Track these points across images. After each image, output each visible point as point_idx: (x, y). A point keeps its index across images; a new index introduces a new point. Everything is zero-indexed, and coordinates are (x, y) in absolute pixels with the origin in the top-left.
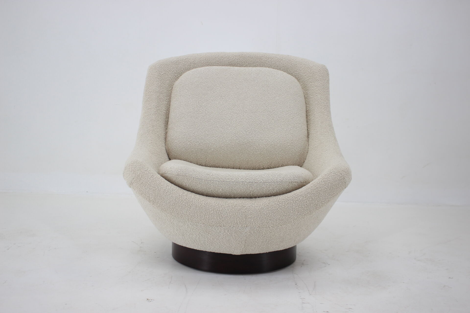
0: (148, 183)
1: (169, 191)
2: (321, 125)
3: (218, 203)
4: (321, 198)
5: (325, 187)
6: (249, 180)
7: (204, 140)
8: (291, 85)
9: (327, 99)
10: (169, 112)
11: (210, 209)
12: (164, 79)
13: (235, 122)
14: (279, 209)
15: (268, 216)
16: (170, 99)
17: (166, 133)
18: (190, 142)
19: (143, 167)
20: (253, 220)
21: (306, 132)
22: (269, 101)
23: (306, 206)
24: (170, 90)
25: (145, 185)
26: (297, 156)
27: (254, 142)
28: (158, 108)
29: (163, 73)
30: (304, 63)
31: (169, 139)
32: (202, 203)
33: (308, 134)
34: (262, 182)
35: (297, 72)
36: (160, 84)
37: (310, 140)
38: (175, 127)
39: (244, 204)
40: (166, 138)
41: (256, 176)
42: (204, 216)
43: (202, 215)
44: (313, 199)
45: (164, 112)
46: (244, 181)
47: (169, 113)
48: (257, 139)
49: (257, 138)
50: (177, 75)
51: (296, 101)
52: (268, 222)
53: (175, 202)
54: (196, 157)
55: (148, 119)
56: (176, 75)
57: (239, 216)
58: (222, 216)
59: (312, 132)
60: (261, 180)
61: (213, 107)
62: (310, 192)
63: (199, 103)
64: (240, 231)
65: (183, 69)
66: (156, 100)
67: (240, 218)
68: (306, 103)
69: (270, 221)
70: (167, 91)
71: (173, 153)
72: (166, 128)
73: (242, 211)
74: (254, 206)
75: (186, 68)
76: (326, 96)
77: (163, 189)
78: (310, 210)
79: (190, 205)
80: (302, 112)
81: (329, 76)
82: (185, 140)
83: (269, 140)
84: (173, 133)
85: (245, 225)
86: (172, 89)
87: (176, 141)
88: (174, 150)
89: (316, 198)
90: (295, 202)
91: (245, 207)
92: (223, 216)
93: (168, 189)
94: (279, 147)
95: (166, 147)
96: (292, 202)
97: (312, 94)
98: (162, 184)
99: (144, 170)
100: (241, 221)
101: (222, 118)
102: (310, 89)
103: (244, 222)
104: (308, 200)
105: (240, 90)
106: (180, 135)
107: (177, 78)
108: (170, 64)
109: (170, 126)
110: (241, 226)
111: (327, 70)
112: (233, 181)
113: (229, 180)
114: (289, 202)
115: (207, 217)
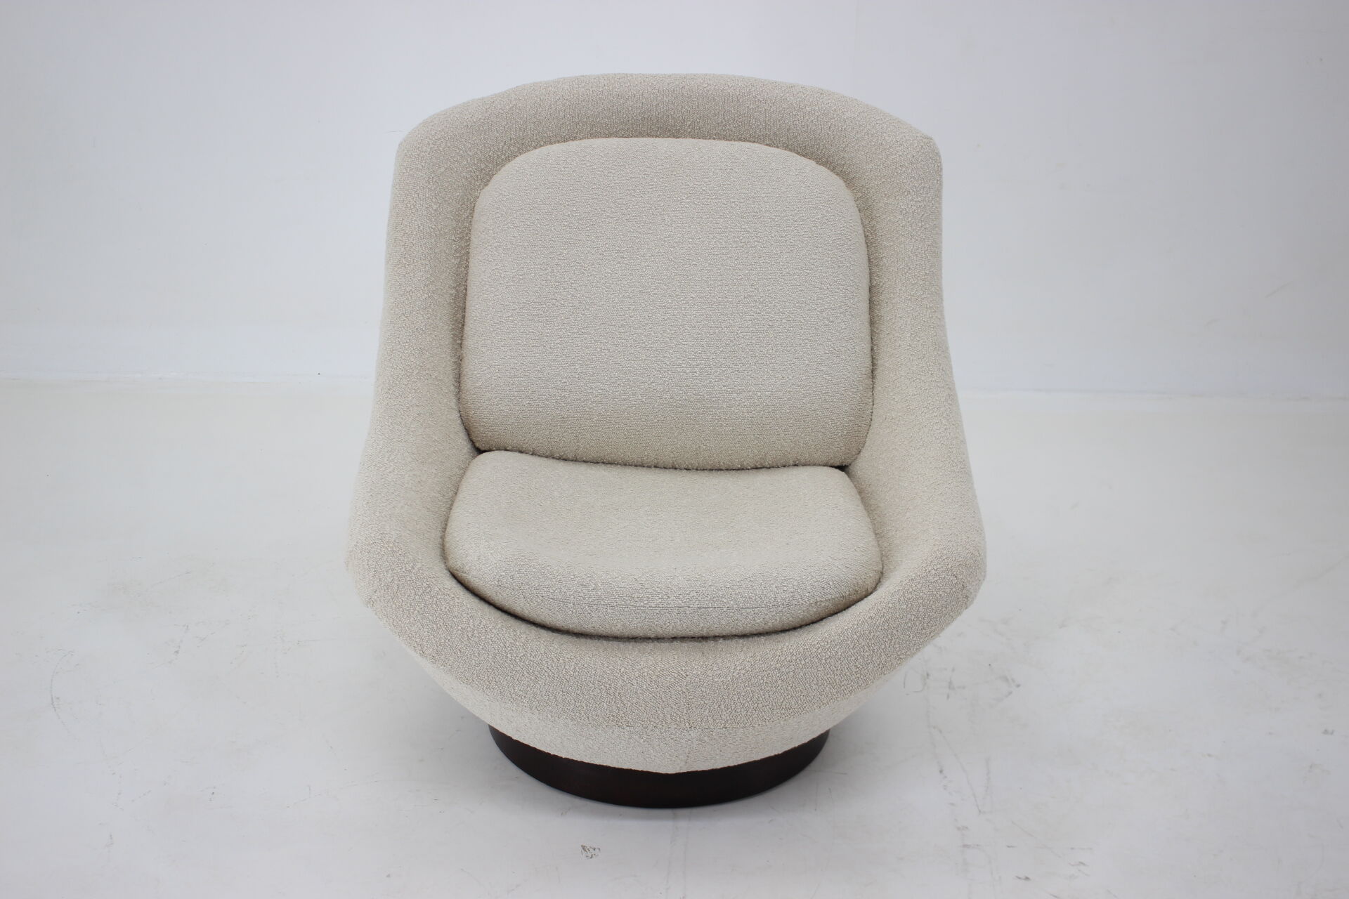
0: (418, 608)
1: (476, 632)
2: (910, 345)
3: (611, 667)
4: (897, 646)
5: (909, 616)
6: (697, 602)
7: (571, 392)
8: (827, 212)
9: (935, 252)
10: (466, 290)
11: (591, 685)
12: (447, 187)
13: (660, 336)
14: (780, 682)
15: (749, 700)
16: (469, 245)
17: (459, 362)
18: (532, 397)
19: (402, 558)
20: (707, 712)
21: (868, 361)
22: (760, 266)
23: (854, 669)
24: (468, 217)
25: (409, 613)
26: (838, 440)
27: (714, 399)
28: (432, 288)
29: (442, 170)
30: (869, 127)
31: (468, 383)
32: (567, 667)
33: (873, 366)
34: (735, 606)
35: (846, 155)
36: (435, 207)
37: (878, 388)
38: (484, 350)
39: (683, 668)
40: (459, 378)
41: (718, 590)
42: (573, 702)
43: (568, 699)
44: (876, 650)
45: (452, 295)
46: (683, 604)
47: (466, 294)
48: (723, 389)
49: (724, 386)
50: (487, 166)
51: (839, 267)
52: (749, 714)
53: (493, 663)
54: (549, 440)
55: (404, 327)
56: (483, 166)
57: (670, 702)
58: (622, 701)
59: (884, 361)
60: (732, 603)
61: (594, 284)
62: (867, 632)
63: (552, 272)
64: (673, 736)
65: (502, 144)
66: (427, 262)
67: (674, 707)
68: (869, 261)
69: (754, 712)
70: (458, 221)
71: (482, 429)
72: (459, 342)
73: (680, 689)
74: (710, 675)
75: (511, 139)
76: (930, 243)
77: (460, 628)
78: (865, 678)
79: (536, 673)
80: (856, 300)
81: (941, 176)
82: (516, 393)
83: (759, 394)
84: (480, 369)
85: (687, 724)
86: (471, 215)
87: (488, 394)
88: (484, 420)
89: (883, 647)
90: (824, 661)
91: (688, 679)
92: (625, 702)
93: (472, 627)
94: (788, 413)
95: (461, 409)
96: (816, 661)
97: (889, 236)
98: (456, 613)
99: (404, 570)
100: (675, 715)
101: (622, 322)
102: (885, 216)
103: (685, 717)
104: (862, 653)
105: (675, 228)
106: (499, 375)
107: (486, 177)
108: (463, 134)
109: (470, 342)
110: (675, 726)
111: (938, 154)
112: (654, 606)
113: (642, 604)
114: (807, 661)
115: (584, 705)
